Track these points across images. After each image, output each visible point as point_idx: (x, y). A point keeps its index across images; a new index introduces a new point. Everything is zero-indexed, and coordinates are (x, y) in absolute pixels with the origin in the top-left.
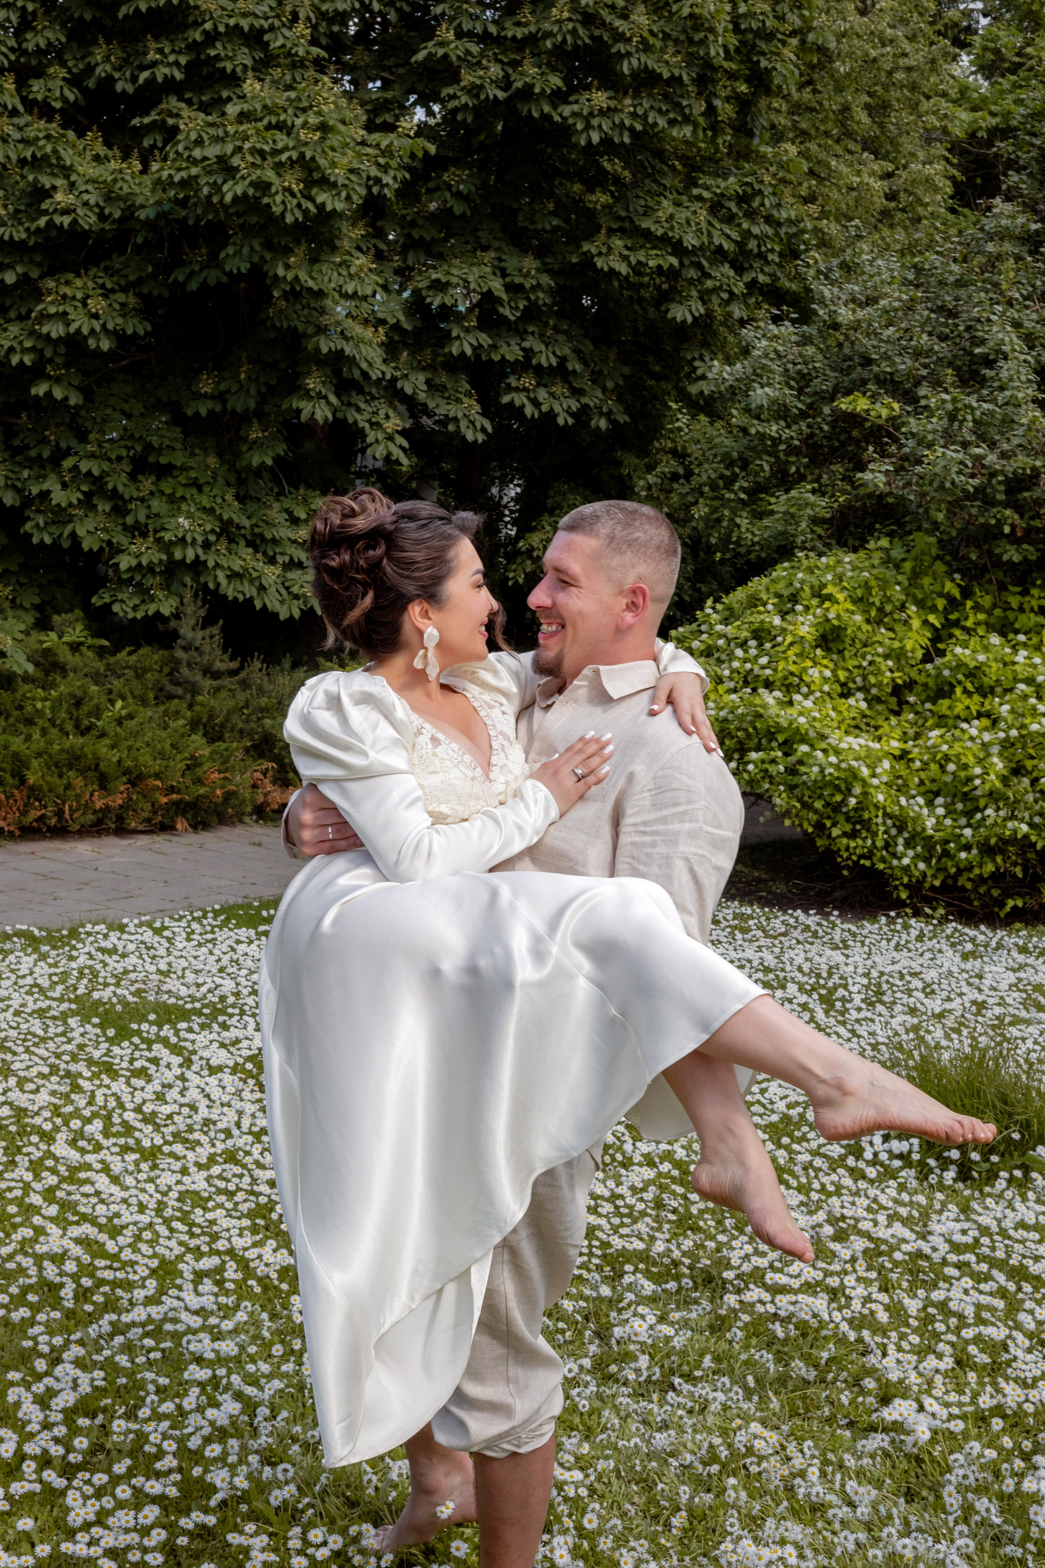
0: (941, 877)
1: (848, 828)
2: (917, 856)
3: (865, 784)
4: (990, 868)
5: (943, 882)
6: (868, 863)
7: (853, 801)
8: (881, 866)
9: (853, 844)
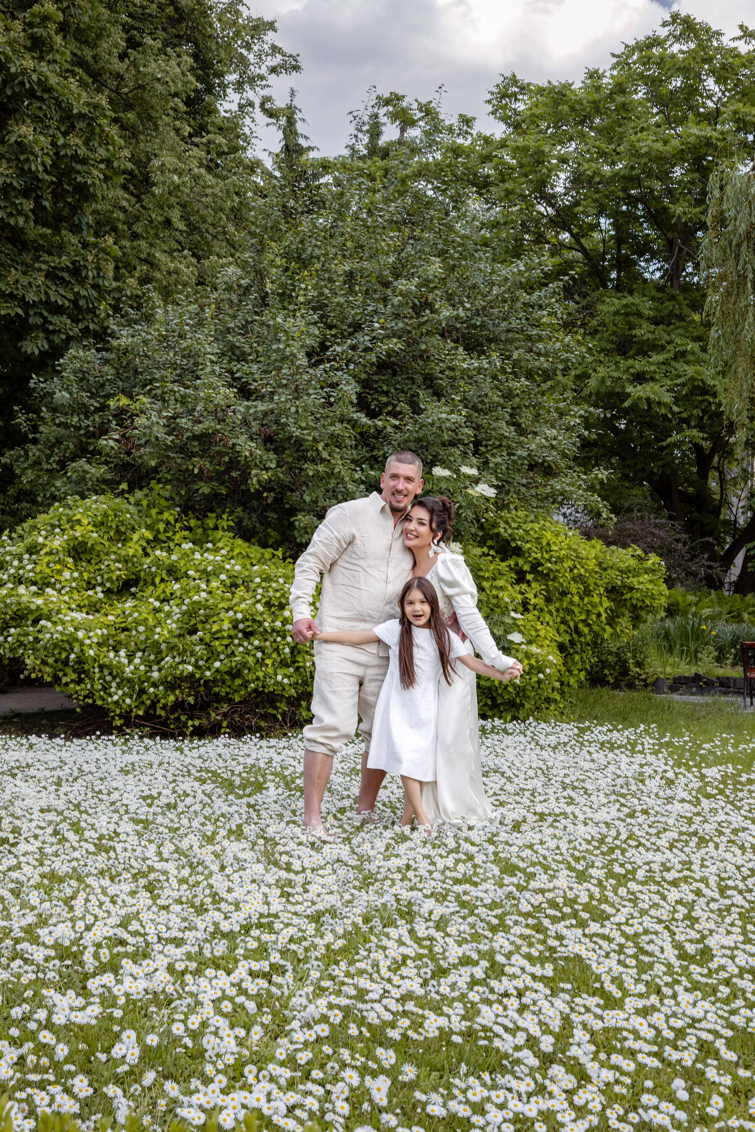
0: (143, 708)
1: (74, 676)
2: (124, 694)
3: (82, 644)
4: (172, 698)
5: (145, 712)
6: (90, 701)
7: (73, 656)
8: (99, 703)
9: (78, 688)
